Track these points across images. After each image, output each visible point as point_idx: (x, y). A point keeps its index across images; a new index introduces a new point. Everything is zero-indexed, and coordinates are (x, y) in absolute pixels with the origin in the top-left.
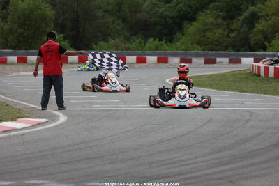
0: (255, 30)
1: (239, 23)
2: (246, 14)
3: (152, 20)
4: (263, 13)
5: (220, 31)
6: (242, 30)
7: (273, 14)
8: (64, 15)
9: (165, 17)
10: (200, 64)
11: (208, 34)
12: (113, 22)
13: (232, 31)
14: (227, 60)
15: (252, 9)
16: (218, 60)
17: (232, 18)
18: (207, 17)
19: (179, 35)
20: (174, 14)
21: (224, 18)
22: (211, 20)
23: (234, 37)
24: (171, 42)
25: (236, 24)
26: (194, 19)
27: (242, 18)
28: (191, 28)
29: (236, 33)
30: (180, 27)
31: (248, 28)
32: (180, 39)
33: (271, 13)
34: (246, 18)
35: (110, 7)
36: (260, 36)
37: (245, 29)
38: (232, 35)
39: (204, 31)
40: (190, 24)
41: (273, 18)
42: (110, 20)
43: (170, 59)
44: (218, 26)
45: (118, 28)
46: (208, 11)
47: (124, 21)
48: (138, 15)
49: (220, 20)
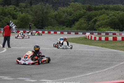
0: (96, 24)
1: (91, 22)
2: (93, 20)
3: (65, 21)
4: (99, 19)
5: (86, 24)
6: (92, 24)
7: (101, 20)
8: (39, 18)
9: (69, 20)
10: (73, 34)
11: (82, 25)
12: (54, 21)
13: (89, 24)
14: (82, 33)
15: (95, 18)
16: (79, 33)
17: (89, 21)
18: (82, 20)
19: (73, 25)
20: (72, 19)
21: (87, 21)
22: (83, 21)
23: (90, 27)
24: (71, 27)
25: (90, 23)
26: (78, 21)
27: (92, 21)
28: (77, 23)
29: (90, 25)
30: (74, 23)
31: (94, 23)
32: (73, 27)
33: (101, 19)
34: (93, 21)
35: (53, 17)
36: (97, 26)
37: (93, 24)
38: (89, 26)
39: (81, 24)
40: (77, 22)
41: (101, 21)
42: (53, 20)
43: (64, 33)
44: (85, 23)
45: (55, 23)
46: (82, 18)
47: (57, 21)
48: (61, 19)
49: (85, 21)
